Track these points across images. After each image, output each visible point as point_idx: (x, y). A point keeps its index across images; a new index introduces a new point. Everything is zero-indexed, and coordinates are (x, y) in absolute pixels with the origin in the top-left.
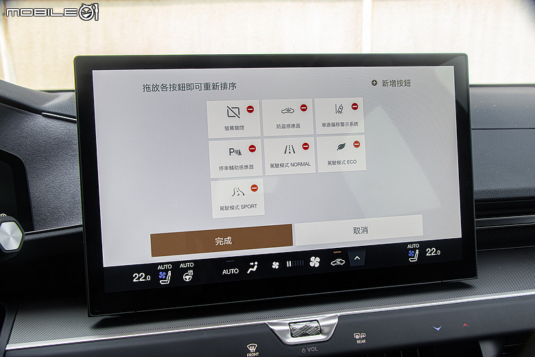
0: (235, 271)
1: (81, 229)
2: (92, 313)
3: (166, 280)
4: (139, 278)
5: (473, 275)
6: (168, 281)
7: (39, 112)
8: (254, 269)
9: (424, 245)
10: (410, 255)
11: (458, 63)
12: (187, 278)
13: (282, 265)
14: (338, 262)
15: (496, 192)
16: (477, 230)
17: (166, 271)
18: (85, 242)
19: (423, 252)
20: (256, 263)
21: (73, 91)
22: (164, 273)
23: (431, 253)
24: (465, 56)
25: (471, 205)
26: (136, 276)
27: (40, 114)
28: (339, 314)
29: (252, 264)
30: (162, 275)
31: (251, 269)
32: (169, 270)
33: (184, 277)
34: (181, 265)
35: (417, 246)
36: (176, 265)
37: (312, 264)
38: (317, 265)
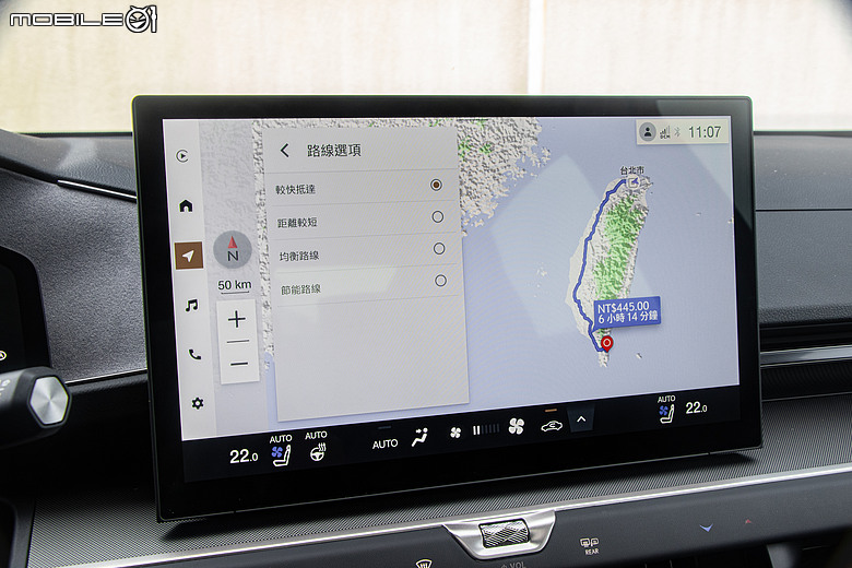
0: (392, 443)
1: (145, 377)
2: (163, 516)
3: (282, 461)
4: (239, 458)
5: (756, 442)
6: (286, 462)
7: (53, 179)
8: (423, 440)
9: (683, 397)
10: (661, 413)
11: (737, 110)
12: (317, 455)
13: (466, 432)
14: (552, 426)
15: (788, 311)
16: (764, 370)
17: (283, 445)
18: (151, 401)
19: (681, 409)
20: (425, 430)
22: (280, 449)
23: (693, 410)
24: (748, 100)
25: (754, 332)
26: (235, 454)
27: (56, 183)
28: (556, 509)
29: (419, 431)
30: (276, 451)
31: (417, 440)
32: (287, 443)
33: (312, 454)
34: (308, 436)
35: (672, 398)
36: (298, 435)
37: (512, 430)
38: (520, 431)
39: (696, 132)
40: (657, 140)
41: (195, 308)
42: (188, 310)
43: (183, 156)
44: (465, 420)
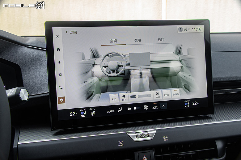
0: (113, 111)
1: (48, 94)
2: (53, 129)
3: (84, 115)
5: (213, 113)
6: (84, 116)
7: (25, 45)
8: (121, 111)
9: (192, 100)
10: (186, 105)
11: (205, 23)
12: (93, 114)
13: (132, 109)
14: (155, 107)
15: (222, 78)
17: (84, 111)
18: (50, 99)
19: (191, 104)
20: (121, 108)
21: (44, 36)
23: (194, 104)
24: (209, 21)
25: (212, 84)
26: (71, 113)
27: (26, 46)
28: (156, 129)
29: (119, 108)
30: (82, 113)
31: (119, 110)
32: (85, 111)
33: (91, 114)
34: (90, 109)
35: (189, 101)
36: (88, 109)
37: (144, 108)
38: (147, 109)
39: (194, 29)
40: (183, 31)
41: (61, 76)
42: (59, 76)
43: (58, 37)
44: (132, 105)
